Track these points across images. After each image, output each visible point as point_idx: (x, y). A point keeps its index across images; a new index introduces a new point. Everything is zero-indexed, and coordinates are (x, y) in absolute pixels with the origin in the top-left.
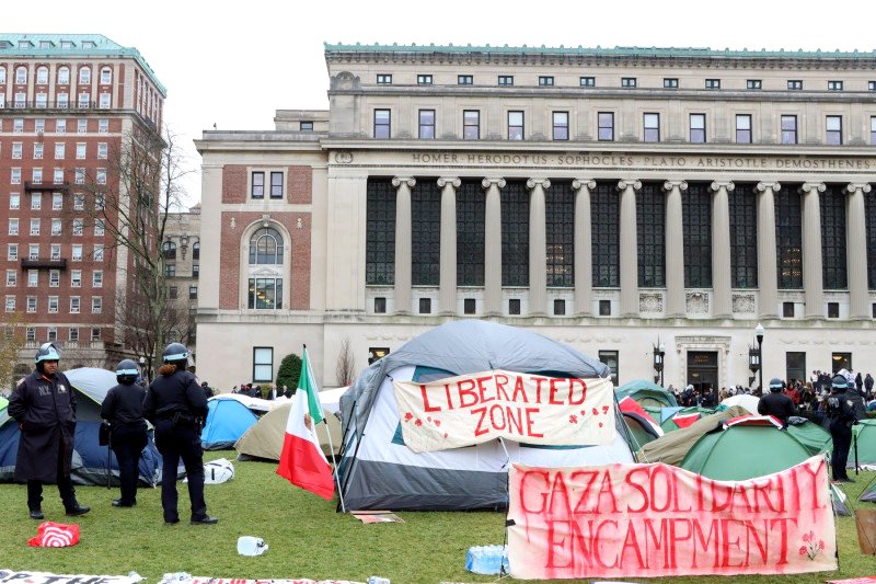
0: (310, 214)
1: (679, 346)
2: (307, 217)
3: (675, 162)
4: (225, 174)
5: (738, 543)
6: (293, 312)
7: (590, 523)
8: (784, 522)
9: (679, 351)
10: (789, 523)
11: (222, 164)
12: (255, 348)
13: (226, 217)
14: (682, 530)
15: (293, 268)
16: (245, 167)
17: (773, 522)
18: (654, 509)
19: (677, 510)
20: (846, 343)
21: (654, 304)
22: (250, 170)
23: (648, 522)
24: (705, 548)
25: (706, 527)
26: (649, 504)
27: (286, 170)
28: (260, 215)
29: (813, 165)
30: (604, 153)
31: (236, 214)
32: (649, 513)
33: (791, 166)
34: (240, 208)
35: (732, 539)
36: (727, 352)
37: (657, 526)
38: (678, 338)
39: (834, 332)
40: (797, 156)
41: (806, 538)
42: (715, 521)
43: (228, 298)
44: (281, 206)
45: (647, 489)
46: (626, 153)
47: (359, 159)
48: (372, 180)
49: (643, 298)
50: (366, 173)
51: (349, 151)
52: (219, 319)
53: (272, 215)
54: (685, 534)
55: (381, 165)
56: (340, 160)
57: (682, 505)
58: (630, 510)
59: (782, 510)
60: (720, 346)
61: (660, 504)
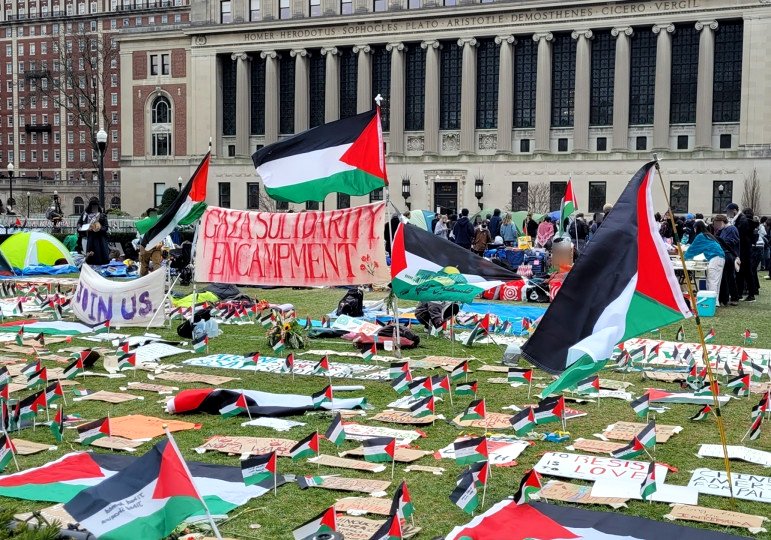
0: (185, 85)
1: (426, 178)
2: (183, 87)
3: (430, 25)
4: (134, 58)
5: (318, 261)
6: (177, 158)
7: (235, 244)
8: (347, 245)
9: (427, 183)
10: (350, 246)
11: (132, 50)
12: (155, 184)
13: (136, 89)
14: (284, 251)
15: (176, 125)
16: (145, 52)
17: (340, 245)
18: (270, 237)
19: (282, 238)
20: (562, 174)
21: (418, 144)
22: (149, 54)
23: (266, 245)
24: (298, 264)
25: (298, 249)
26: (267, 234)
27: (170, 53)
28: (154, 87)
29: (543, 16)
30: (376, 22)
31: (140, 87)
32: (268, 240)
33: (524, 20)
34: (143, 82)
35: (314, 258)
36: (464, 183)
37: (271, 248)
38: (426, 172)
39: (552, 164)
40: (529, 10)
41: (364, 259)
42: (304, 245)
43: (139, 149)
44: (167, 80)
45: (268, 224)
46: (393, 21)
47: (211, 41)
48: (219, 56)
49: (410, 140)
50: (214, 51)
51: (204, 35)
52: (132, 164)
53: (163, 87)
54: (286, 255)
55: (225, 44)
56: (199, 43)
57: (285, 234)
58: (258, 238)
59: (346, 237)
60: (458, 178)
61: (273, 234)
